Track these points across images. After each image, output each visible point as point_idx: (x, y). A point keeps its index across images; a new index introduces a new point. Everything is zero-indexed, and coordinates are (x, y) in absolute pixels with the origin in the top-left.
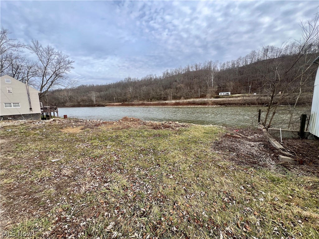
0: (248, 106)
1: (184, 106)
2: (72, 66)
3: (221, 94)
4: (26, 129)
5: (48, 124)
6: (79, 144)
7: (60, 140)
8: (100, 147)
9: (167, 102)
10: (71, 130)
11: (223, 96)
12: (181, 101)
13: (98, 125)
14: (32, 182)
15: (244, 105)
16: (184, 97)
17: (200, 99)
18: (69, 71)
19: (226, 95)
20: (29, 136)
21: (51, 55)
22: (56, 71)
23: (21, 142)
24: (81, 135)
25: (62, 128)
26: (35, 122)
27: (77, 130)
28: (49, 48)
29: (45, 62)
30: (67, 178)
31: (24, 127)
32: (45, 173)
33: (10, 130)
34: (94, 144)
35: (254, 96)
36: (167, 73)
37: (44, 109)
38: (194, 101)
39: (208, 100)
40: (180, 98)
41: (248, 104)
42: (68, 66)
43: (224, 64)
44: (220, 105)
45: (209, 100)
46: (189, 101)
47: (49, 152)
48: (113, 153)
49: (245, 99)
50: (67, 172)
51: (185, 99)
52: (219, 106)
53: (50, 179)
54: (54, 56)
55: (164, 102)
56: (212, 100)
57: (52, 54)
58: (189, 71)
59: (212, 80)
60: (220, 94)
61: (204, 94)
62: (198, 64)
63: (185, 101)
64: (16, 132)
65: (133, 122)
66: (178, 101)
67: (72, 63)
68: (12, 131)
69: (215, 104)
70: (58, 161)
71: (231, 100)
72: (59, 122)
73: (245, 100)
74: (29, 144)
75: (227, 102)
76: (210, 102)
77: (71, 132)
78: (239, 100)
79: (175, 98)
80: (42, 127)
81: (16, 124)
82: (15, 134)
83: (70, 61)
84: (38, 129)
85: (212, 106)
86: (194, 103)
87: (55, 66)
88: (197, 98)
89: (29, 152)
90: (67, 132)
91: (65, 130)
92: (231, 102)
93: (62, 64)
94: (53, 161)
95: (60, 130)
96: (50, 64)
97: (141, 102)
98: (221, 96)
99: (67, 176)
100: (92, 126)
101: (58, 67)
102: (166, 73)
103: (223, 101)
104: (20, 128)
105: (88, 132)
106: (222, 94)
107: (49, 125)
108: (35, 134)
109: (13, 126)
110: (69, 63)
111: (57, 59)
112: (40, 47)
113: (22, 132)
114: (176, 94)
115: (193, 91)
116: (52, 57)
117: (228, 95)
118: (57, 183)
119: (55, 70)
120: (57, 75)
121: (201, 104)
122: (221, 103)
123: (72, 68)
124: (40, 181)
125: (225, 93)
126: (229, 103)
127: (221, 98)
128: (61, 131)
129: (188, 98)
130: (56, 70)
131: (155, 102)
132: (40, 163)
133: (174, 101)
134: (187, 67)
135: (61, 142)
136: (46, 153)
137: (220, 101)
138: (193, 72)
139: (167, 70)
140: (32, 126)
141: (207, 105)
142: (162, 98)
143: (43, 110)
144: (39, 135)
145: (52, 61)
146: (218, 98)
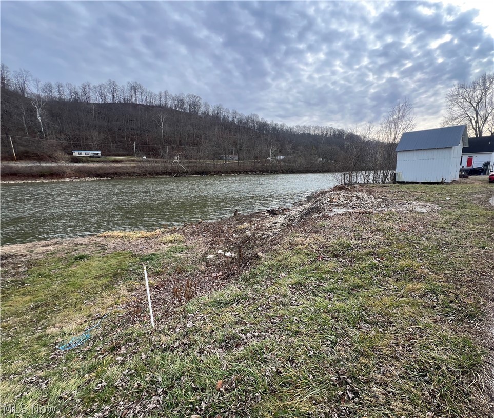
0: (152, 177)
3: (80, 154)
11: (88, 159)
15: (145, 175)
19: (93, 157)
41: (151, 174)
44: (96, 177)
49: (143, 165)
52: (95, 179)
59: (39, 118)
60: (77, 154)
61: (29, 150)
69: (86, 175)
71: (118, 168)
73: (143, 167)
75: (112, 171)
76: (69, 171)
78: (134, 167)
92: (120, 171)
98: (84, 159)
117: (99, 157)
122: (98, 173)
125: (90, 153)
126: (116, 174)
127: (84, 162)
141: (64, 178)
146: (77, 162)
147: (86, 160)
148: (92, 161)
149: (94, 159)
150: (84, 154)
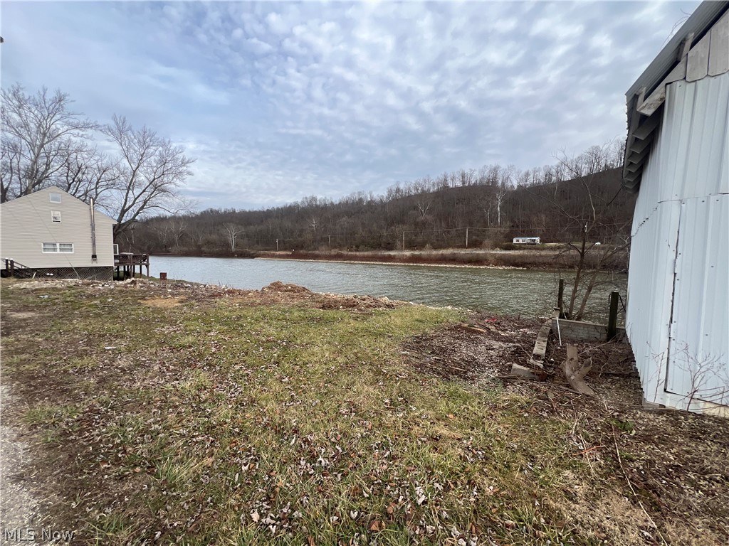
1: (429, 265)
2: (189, 169)
3: (518, 241)
4: (76, 297)
5: (119, 288)
6: (163, 327)
7: (133, 319)
8: (198, 333)
9: (392, 253)
10: (160, 303)
11: (523, 246)
12: (424, 253)
13: (217, 296)
14: (65, 371)
16: (432, 244)
17: (470, 249)
18: (183, 180)
19: (528, 244)
20: (79, 308)
21: (148, 147)
22: (154, 179)
23: (62, 317)
24: (175, 312)
25: (143, 298)
26: (97, 283)
27: (170, 303)
28: (145, 133)
29: (136, 160)
30: (119, 371)
31: (73, 291)
32: (89, 362)
33: (46, 297)
34: (188, 328)
35: (596, 248)
36: (398, 190)
37: (121, 259)
38: (455, 254)
39: (486, 254)
40: (421, 246)
42: (181, 169)
43: (527, 174)
44: (513, 265)
45: (490, 254)
46: (442, 254)
47: (105, 335)
48: (215, 343)
50: (123, 363)
51: (435, 248)
52: (512, 268)
53: (93, 370)
54: (154, 148)
55: (387, 253)
56: (495, 254)
57: (151, 143)
58: (446, 188)
59: (499, 209)
60: (515, 241)
61: (478, 239)
62: (467, 171)
63: (434, 252)
64: (57, 301)
65: (291, 293)
66: (417, 253)
67: (187, 165)
68: (49, 298)
69: (502, 263)
70: (116, 349)
71: (541, 256)
72: (141, 287)
73: (572, 257)
74: (75, 321)
75: (531, 260)
76: (491, 259)
77: (158, 306)
79: (410, 246)
80: (107, 295)
81: (58, 286)
82: (54, 304)
83: (186, 160)
84: (98, 298)
85: (496, 267)
86: (453, 259)
87: (155, 169)
88: (463, 247)
89: (71, 334)
90: (152, 305)
91: (149, 303)
92: (541, 260)
93: (169, 166)
94: (108, 348)
95: (139, 301)
96: (145, 164)
97: (333, 252)
98: (517, 246)
99: (121, 368)
100: (203, 297)
101: (160, 170)
102: (394, 188)
103: (521, 256)
104: (65, 293)
105: (191, 307)
106: (521, 241)
107: (121, 292)
108: (90, 306)
109: (54, 289)
110: (184, 163)
111: (161, 155)
112: (127, 130)
113: (68, 302)
114: (414, 237)
115: (453, 232)
116: (151, 150)
117: (535, 244)
118: (102, 376)
119: (152, 178)
120: (157, 187)
121: (470, 261)
122: (516, 261)
123: (189, 173)
124: (77, 372)
125: (527, 240)
126: (535, 263)
127: (517, 250)
128: (140, 303)
129: (440, 247)
130: (156, 177)
131: (366, 253)
132: (85, 351)
133: (408, 253)
134: (442, 177)
135: (133, 321)
136: (100, 336)
137: (514, 256)
138: (457, 189)
139: (398, 183)
140: (90, 290)
141: (483, 265)
142: (383, 245)
143: (119, 260)
144: (97, 308)
145: (148, 160)
146: (510, 250)
147: (520, 247)
148: (524, 249)
149: (529, 246)
150: (521, 240)
